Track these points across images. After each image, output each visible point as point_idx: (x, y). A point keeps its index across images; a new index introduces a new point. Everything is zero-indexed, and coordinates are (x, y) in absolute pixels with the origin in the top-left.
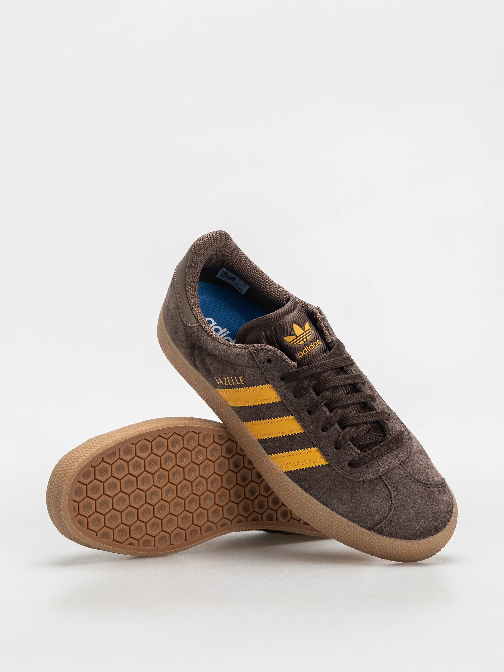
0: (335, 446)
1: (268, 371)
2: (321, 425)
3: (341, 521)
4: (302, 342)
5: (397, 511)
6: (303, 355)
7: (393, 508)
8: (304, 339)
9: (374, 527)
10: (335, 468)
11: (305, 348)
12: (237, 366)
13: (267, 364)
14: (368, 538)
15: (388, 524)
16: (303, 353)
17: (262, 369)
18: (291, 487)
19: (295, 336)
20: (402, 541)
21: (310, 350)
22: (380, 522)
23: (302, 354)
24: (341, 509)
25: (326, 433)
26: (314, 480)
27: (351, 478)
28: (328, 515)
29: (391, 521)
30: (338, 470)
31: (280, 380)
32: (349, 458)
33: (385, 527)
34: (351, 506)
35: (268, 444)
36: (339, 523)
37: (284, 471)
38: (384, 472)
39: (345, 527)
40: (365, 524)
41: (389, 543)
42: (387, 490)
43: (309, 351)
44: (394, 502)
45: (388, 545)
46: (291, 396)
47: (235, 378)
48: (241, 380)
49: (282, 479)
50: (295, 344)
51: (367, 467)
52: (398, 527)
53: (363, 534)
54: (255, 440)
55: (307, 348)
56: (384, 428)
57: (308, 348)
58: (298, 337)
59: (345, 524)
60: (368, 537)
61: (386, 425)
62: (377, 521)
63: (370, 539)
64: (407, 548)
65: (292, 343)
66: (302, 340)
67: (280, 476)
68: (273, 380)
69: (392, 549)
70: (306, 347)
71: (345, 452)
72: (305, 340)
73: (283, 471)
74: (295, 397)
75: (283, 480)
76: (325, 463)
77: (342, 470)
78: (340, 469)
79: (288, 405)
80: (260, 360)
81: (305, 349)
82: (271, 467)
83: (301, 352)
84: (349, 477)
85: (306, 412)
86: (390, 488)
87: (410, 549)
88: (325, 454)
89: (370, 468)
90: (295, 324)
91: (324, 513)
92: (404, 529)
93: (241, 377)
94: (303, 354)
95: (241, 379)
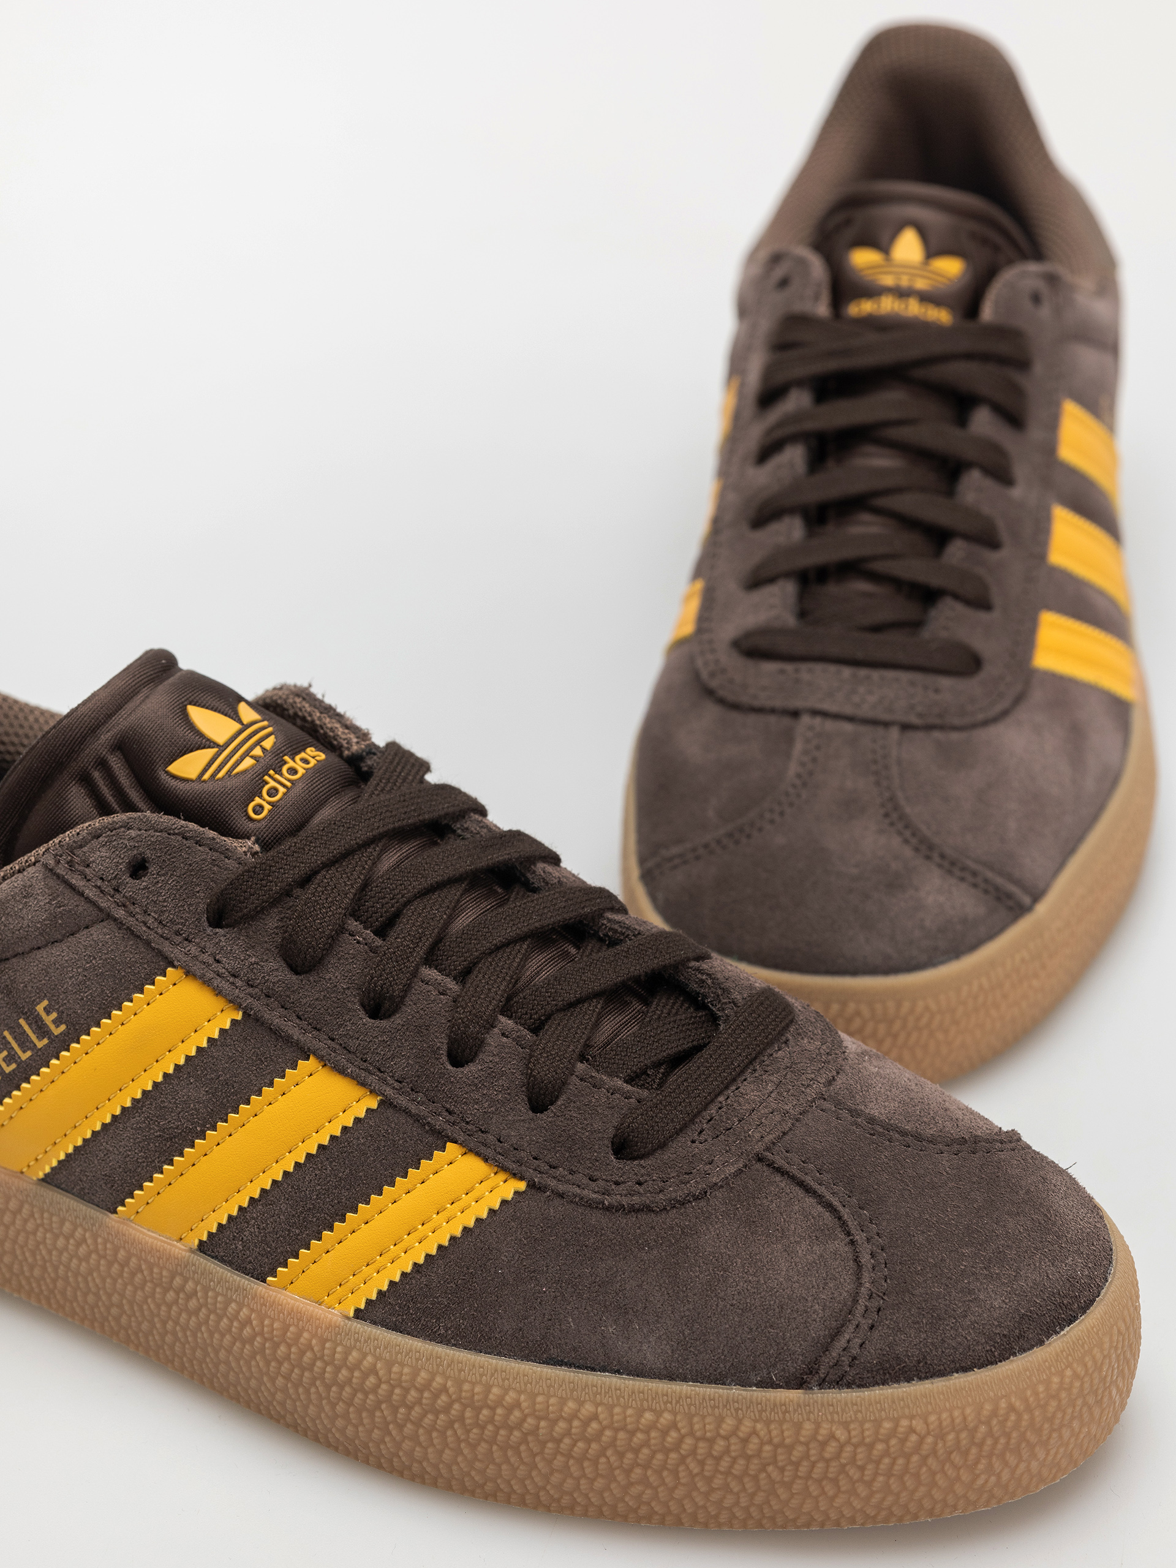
0: (530, 1100)
1: (145, 912)
2: (442, 1043)
3: (665, 1403)
4: (248, 762)
5: (886, 1264)
6: (270, 807)
7: (865, 1258)
8: (252, 748)
9: (816, 1361)
10: (561, 1188)
11: (266, 778)
12: (14, 960)
13: (132, 887)
14: (808, 1426)
15: (872, 1327)
16: (264, 801)
17: (120, 913)
18: (402, 1365)
19: (209, 747)
20: (958, 1380)
21: (289, 780)
22: (836, 1333)
23: (264, 804)
24: (650, 1352)
25: (472, 1069)
26: (493, 1280)
27: (647, 1199)
28: (601, 1404)
29: (879, 1310)
30: (578, 1191)
31: (209, 930)
32: (605, 1126)
33: (864, 1343)
34: (687, 1313)
35: (247, 1233)
36: (659, 1414)
37: (352, 1314)
38: (771, 1137)
39: (691, 1425)
40: (774, 1366)
41: (907, 1411)
42: (810, 1201)
43: (289, 784)
44: (860, 1237)
45: (905, 1423)
46: (276, 971)
47: (22, 1022)
48: (49, 1019)
49: (355, 1347)
50: (220, 775)
51: (693, 1142)
52: (918, 1322)
53: (781, 1415)
54: (188, 1254)
55: (277, 776)
56: (699, 993)
57: (281, 775)
58: (222, 748)
59: (689, 1406)
60: (809, 1419)
61: (704, 977)
62: (822, 1333)
63: (818, 1425)
64: (988, 1407)
65: (206, 776)
66: (247, 754)
67: (341, 1344)
68: (178, 939)
69: (928, 1433)
70: (270, 776)
71: (579, 1109)
72: (257, 751)
73: (346, 1314)
74: (295, 970)
75: (360, 1350)
76: (509, 1188)
77: (593, 1184)
78: (585, 1181)
79: (275, 1017)
80: (99, 883)
81: (267, 783)
82: (289, 1325)
83: (257, 800)
84: (636, 1200)
85: (362, 1014)
86: (821, 1190)
87: (1003, 1404)
88: (499, 1150)
89: (706, 1141)
90: (195, 705)
91: (581, 1404)
92: (947, 1325)
93: (45, 1003)
94: (269, 803)
95: (48, 1011)
